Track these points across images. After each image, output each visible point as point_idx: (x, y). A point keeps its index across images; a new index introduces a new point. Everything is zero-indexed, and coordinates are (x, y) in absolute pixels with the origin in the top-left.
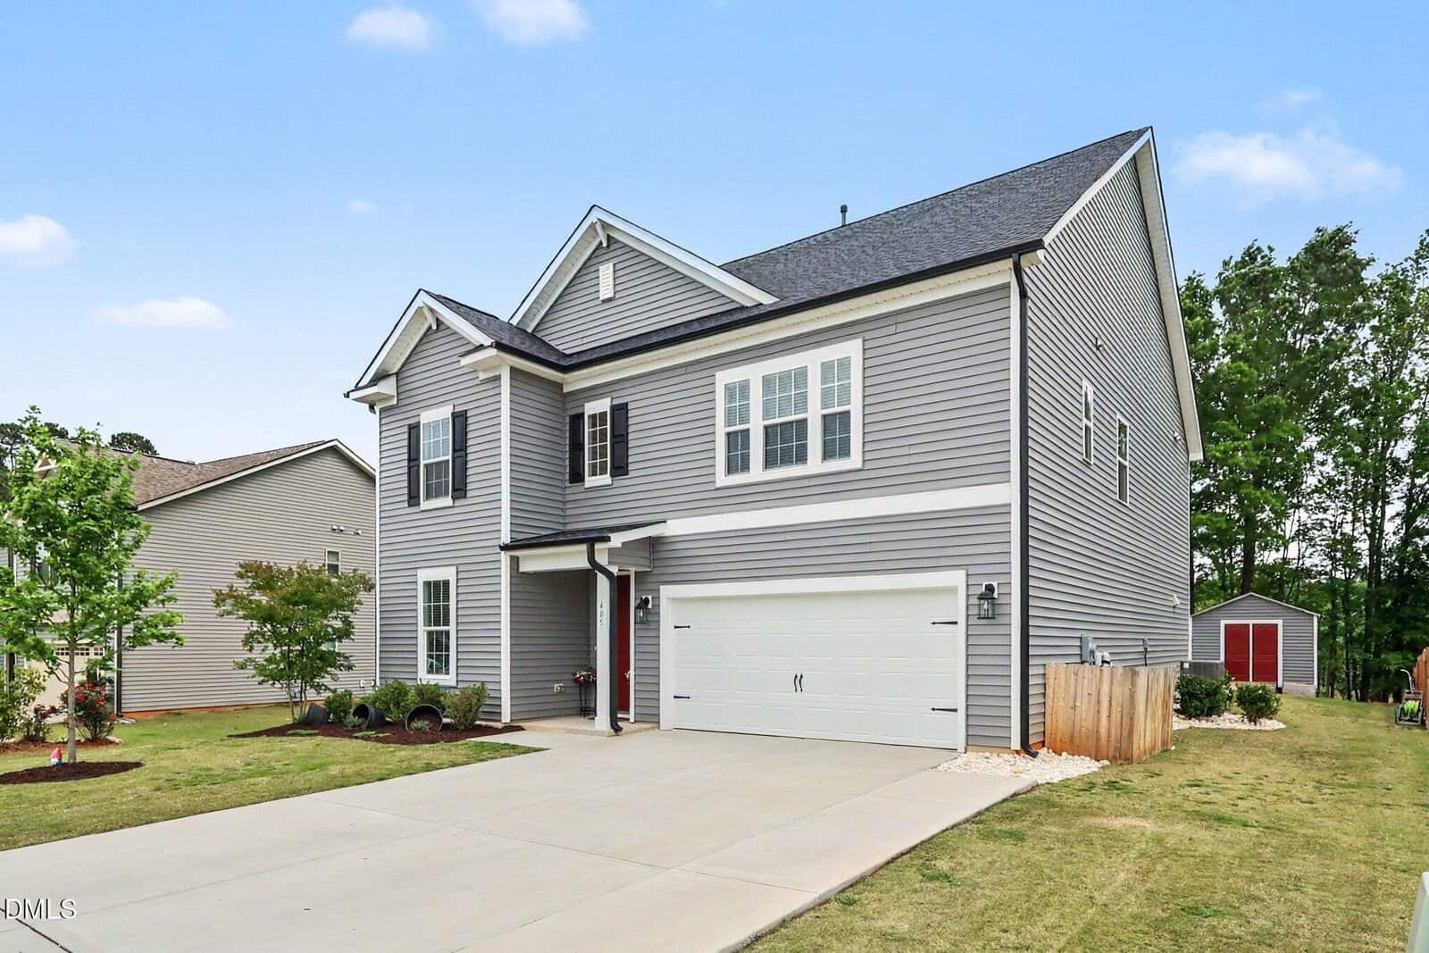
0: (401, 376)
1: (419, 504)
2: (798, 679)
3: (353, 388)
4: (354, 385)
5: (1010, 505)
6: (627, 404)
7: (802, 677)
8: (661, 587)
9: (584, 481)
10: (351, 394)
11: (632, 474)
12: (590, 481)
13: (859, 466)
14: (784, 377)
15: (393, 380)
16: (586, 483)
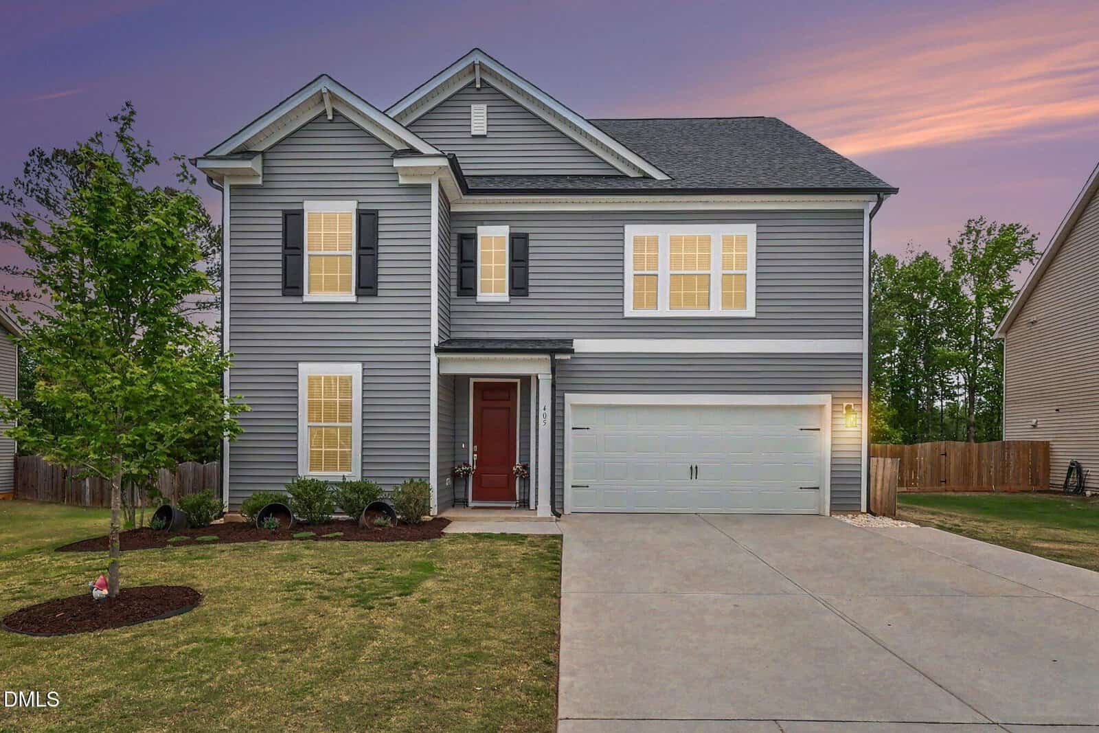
0: (268, 156)
1: (301, 295)
2: (694, 471)
3: (202, 156)
4: (204, 153)
5: (862, 354)
6: (527, 235)
7: (696, 468)
8: (566, 394)
9: (476, 295)
10: (199, 162)
11: (531, 296)
12: (482, 297)
13: (753, 315)
14: (690, 241)
15: (258, 159)
16: (478, 298)
